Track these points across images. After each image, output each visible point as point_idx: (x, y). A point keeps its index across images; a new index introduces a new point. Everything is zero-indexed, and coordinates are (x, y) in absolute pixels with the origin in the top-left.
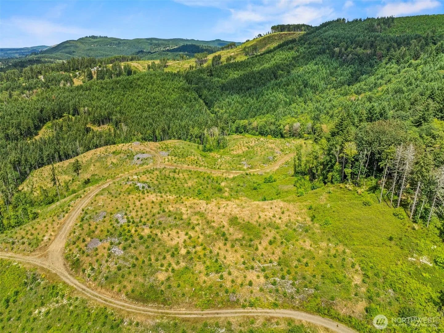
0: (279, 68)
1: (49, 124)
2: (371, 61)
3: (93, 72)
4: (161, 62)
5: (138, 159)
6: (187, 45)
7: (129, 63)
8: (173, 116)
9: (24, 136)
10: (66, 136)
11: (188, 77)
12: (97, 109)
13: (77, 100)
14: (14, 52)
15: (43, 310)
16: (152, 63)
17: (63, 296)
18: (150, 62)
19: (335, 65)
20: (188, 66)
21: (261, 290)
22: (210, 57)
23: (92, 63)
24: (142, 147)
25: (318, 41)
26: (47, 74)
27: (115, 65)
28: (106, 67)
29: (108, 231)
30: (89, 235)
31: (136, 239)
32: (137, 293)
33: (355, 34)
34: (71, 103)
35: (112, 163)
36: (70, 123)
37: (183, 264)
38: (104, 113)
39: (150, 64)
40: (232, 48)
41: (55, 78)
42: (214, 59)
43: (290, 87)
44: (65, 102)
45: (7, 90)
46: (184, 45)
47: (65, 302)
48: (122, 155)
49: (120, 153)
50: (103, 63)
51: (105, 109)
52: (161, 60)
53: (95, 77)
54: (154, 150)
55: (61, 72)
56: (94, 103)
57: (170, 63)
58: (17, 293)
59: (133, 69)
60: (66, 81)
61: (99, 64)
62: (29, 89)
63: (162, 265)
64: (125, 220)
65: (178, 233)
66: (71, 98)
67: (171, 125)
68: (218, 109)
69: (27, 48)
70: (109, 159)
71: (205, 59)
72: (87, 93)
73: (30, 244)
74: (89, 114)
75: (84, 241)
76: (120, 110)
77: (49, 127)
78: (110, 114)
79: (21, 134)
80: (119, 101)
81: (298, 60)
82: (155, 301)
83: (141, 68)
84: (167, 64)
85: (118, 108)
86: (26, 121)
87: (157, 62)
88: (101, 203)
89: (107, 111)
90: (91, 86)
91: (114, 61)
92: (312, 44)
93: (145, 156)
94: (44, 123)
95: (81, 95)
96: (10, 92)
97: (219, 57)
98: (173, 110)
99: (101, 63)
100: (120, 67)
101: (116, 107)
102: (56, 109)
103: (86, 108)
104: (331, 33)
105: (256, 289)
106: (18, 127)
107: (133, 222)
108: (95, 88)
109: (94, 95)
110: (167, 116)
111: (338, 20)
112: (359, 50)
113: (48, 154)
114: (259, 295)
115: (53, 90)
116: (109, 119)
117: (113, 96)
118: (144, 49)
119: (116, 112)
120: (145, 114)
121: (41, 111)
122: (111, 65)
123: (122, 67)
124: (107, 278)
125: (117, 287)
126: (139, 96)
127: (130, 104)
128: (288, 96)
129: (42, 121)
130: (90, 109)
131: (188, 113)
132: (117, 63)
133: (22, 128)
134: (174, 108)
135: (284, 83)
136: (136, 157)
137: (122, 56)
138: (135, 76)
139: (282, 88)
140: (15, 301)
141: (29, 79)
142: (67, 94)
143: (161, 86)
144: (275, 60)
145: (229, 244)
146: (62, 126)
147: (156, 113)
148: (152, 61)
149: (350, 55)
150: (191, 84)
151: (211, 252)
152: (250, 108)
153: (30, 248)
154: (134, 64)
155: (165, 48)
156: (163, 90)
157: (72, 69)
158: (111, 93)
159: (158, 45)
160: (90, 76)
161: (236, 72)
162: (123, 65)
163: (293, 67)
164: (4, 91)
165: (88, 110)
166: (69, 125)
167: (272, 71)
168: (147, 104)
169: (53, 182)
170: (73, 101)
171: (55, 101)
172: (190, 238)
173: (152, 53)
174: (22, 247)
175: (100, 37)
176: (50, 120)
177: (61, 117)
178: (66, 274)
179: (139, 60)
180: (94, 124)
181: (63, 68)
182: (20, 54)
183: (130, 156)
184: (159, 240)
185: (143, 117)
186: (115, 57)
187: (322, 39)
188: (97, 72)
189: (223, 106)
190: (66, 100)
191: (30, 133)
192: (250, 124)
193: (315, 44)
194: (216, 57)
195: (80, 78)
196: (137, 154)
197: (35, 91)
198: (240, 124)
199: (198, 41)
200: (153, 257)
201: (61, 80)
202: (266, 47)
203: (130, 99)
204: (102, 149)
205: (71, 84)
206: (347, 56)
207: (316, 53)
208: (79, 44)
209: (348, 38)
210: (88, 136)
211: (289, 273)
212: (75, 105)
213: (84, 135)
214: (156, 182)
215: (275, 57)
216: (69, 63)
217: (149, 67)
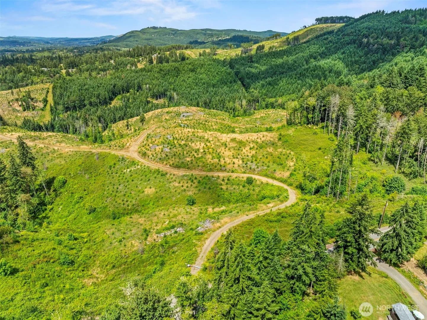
0: (312, 56)
1: (119, 97)
2: (393, 50)
3: (153, 58)
4: (211, 51)
5: (184, 116)
6: (238, 35)
7: (184, 51)
8: (214, 94)
9: (102, 104)
10: (131, 105)
11: (231, 63)
12: (156, 86)
13: (141, 79)
14: (87, 41)
15: (128, 170)
16: (203, 51)
17: (138, 165)
18: (201, 51)
19: (361, 54)
20: (235, 55)
21: (239, 166)
22: (255, 47)
23: (153, 50)
24: (187, 109)
25: (351, 32)
26: (117, 59)
27: (172, 53)
28: (164, 54)
29: (162, 142)
30: (151, 143)
31: (177, 146)
32: (175, 165)
33: (387, 25)
34: (136, 81)
35: (166, 119)
36: (135, 96)
37: (200, 155)
38: (161, 90)
39: (202, 52)
40: (276, 38)
41: (123, 62)
42: (258, 49)
43: (316, 72)
44: (132, 80)
45: (87, 71)
46: (235, 36)
47: (139, 167)
48: (173, 114)
49: (171, 112)
50: (162, 51)
51: (162, 87)
52: (211, 49)
53: (155, 62)
54: (195, 111)
55: (128, 58)
56: (154, 82)
57: (219, 51)
58: (115, 164)
59: (187, 56)
60: (132, 65)
61: (159, 51)
62: (104, 70)
63: (189, 155)
64: (172, 138)
65: (200, 143)
66: (136, 77)
67: (213, 100)
68: (253, 90)
69: (97, 38)
70: (163, 116)
71: (251, 48)
72: (149, 74)
73: (119, 147)
74: (150, 90)
75: (149, 145)
76: (174, 88)
77: (119, 99)
78: (166, 90)
79: (100, 103)
80: (173, 81)
81: (330, 49)
82: (184, 167)
83: (193, 56)
84: (216, 52)
85: (172, 86)
86: (104, 93)
87: (208, 51)
88: (158, 131)
89: (164, 88)
90: (152, 68)
91: (171, 49)
92: (346, 35)
93: (188, 114)
94: (116, 96)
95: (144, 75)
96: (90, 73)
97: (263, 47)
98: (215, 89)
99: (160, 50)
100: (176, 54)
101: (171, 86)
102: (125, 85)
103: (148, 86)
104: (365, 25)
105: (236, 166)
106: (98, 96)
107: (176, 139)
108: (155, 70)
109: (154, 76)
110: (210, 93)
111: (377, 12)
112: (385, 41)
113: (120, 117)
114: (237, 168)
115: (122, 71)
116: (165, 95)
117: (168, 77)
118: (199, 39)
119: (171, 89)
120: (193, 91)
121: (114, 87)
122: (168, 53)
123: (178, 54)
124: (160, 159)
125: (165, 163)
126: (189, 77)
127: (182, 83)
128: (313, 80)
129: (114, 94)
130: (151, 86)
131: (227, 92)
132: (173, 50)
133: (101, 98)
134: (216, 88)
135: (312, 69)
136: (182, 115)
137: (178, 45)
138: (187, 61)
139: (309, 73)
140: (114, 167)
141: (103, 62)
142: (133, 74)
143: (208, 70)
144: (309, 49)
145: (227, 149)
146: (129, 99)
147: (201, 90)
148: (203, 50)
149: (376, 45)
150: (233, 69)
151: (216, 151)
152: (279, 89)
153: (119, 148)
154: (188, 53)
155: (217, 38)
156: (209, 73)
157: (136, 55)
158: (167, 75)
159: (212, 35)
160: (151, 62)
161: (273, 60)
162: (178, 52)
163: (324, 56)
164: (85, 72)
165: (149, 87)
166: (134, 98)
167: (305, 59)
168: (195, 84)
169: (126, 127)
170: (138, 80)
171: (124, 79)
172: (207, 146)
173: (205, 43)
174: (115, 148)
175: (160, 27)
176: (120, 94)
177: (128, 92)
178: (139, 158)
179: (192, 48)
180: (153, 98)
181: (129, 54)
182: (91, 43)
183: (178, 114)
184: (190, 146)
185: (191, 93)
186: (172, 46)
187: (356, 30)
188: (157, 58)
189: (257, 87)
190: (133, 79)
191: (106, 102)
192: (276, 101)
193: (348, 35)
194: (260, 46)
195: (143, 63)
196: (183, 113)
197: (108, 72)
198: (268, 101)
199: (250, 31)
200: (185, 152)
201: (128, 64)
202: (307, 38)
203: (182, 80)
204: (159, 110)
205: (136, 67)
206: (374, 46)
207: (347, 43)
208: (141, 34)
209: (380, 29)
210: (148, 106)
211: (256, 160)
212: (139, 83)
213: (145, 105)
214: (193, 125)
215: (310, 47)
216: (134, 50)
217: (200, 55)
